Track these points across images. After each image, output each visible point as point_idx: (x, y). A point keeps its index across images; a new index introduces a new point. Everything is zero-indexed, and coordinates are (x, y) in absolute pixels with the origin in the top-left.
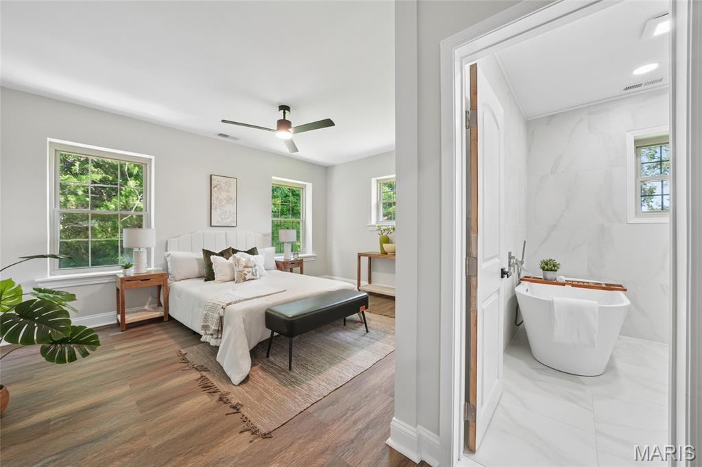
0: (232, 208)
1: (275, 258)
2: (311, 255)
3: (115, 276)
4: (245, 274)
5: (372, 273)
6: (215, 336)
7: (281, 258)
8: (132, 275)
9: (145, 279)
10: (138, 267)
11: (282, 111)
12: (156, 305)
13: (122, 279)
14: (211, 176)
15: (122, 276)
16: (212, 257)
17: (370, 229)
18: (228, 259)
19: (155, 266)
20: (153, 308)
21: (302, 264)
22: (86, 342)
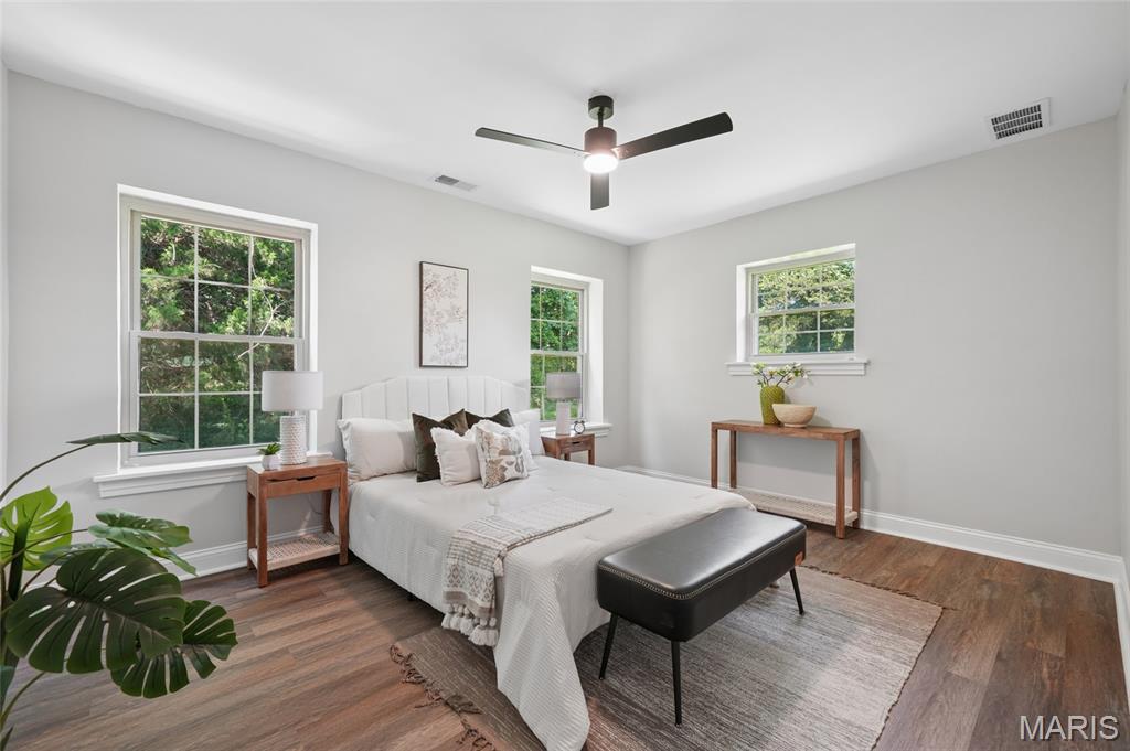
0: (457, 329)
1: (542, 430)
2: (601, 424)
3: (245, 468)
4: (504, 469)
5: (738, 464)
6: (483, 623)
7: (550, 432)
8: (280, 469)
9: (305, 476)
10: (290, 452)
11: (597, 109)
12: (320, 528)
13: (262, 478)
14: (421, 264)
15: (260, 470)
16: (435, 431)
17: (734, 371)
18: (462, 435)
19: (319, 449)
20: (316, 535)
21: (593, 446)
22: (209, 640)
